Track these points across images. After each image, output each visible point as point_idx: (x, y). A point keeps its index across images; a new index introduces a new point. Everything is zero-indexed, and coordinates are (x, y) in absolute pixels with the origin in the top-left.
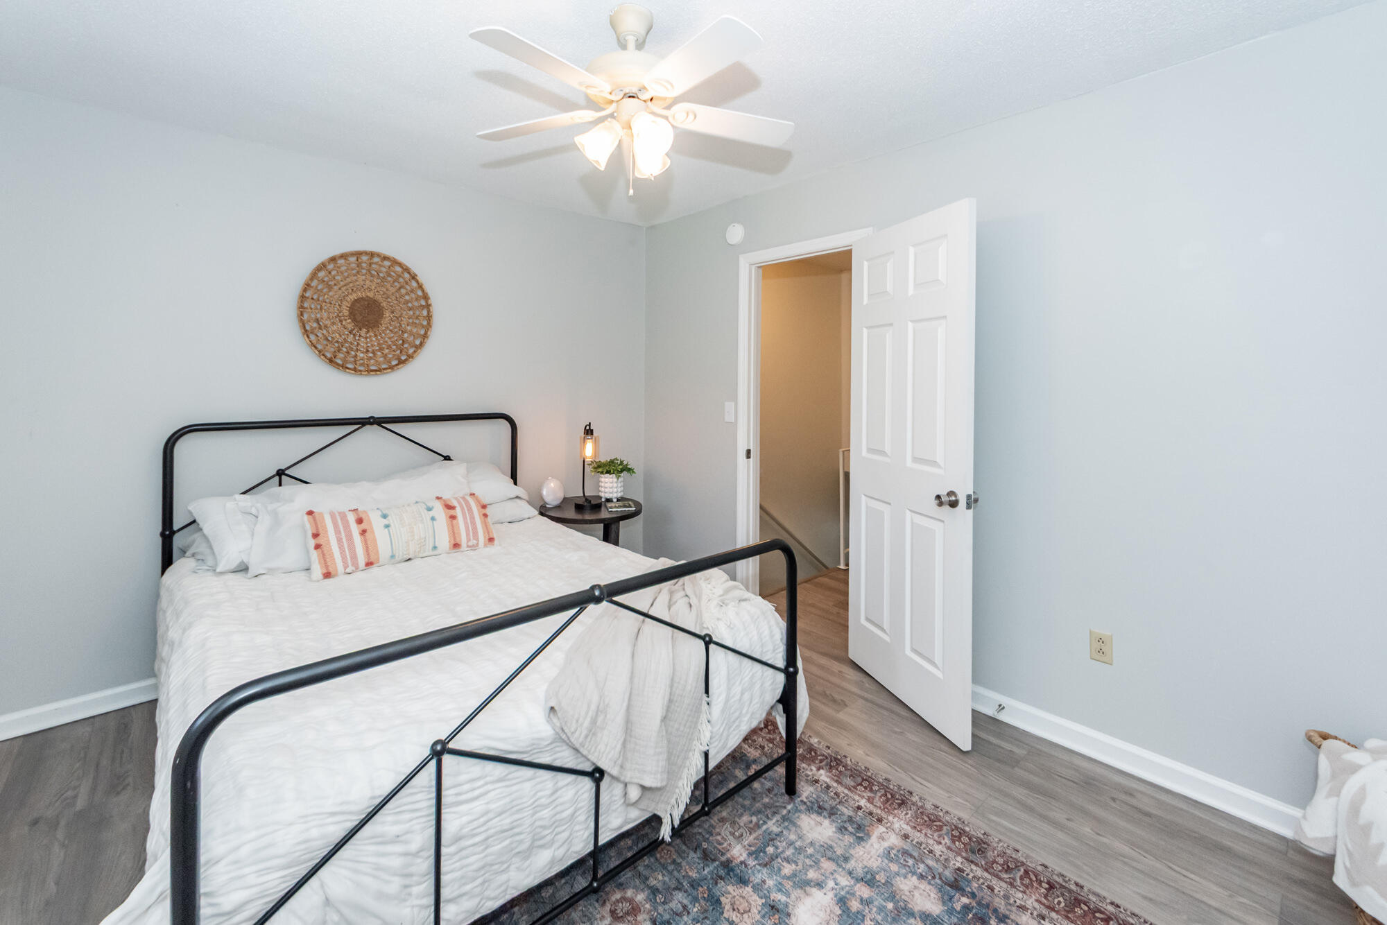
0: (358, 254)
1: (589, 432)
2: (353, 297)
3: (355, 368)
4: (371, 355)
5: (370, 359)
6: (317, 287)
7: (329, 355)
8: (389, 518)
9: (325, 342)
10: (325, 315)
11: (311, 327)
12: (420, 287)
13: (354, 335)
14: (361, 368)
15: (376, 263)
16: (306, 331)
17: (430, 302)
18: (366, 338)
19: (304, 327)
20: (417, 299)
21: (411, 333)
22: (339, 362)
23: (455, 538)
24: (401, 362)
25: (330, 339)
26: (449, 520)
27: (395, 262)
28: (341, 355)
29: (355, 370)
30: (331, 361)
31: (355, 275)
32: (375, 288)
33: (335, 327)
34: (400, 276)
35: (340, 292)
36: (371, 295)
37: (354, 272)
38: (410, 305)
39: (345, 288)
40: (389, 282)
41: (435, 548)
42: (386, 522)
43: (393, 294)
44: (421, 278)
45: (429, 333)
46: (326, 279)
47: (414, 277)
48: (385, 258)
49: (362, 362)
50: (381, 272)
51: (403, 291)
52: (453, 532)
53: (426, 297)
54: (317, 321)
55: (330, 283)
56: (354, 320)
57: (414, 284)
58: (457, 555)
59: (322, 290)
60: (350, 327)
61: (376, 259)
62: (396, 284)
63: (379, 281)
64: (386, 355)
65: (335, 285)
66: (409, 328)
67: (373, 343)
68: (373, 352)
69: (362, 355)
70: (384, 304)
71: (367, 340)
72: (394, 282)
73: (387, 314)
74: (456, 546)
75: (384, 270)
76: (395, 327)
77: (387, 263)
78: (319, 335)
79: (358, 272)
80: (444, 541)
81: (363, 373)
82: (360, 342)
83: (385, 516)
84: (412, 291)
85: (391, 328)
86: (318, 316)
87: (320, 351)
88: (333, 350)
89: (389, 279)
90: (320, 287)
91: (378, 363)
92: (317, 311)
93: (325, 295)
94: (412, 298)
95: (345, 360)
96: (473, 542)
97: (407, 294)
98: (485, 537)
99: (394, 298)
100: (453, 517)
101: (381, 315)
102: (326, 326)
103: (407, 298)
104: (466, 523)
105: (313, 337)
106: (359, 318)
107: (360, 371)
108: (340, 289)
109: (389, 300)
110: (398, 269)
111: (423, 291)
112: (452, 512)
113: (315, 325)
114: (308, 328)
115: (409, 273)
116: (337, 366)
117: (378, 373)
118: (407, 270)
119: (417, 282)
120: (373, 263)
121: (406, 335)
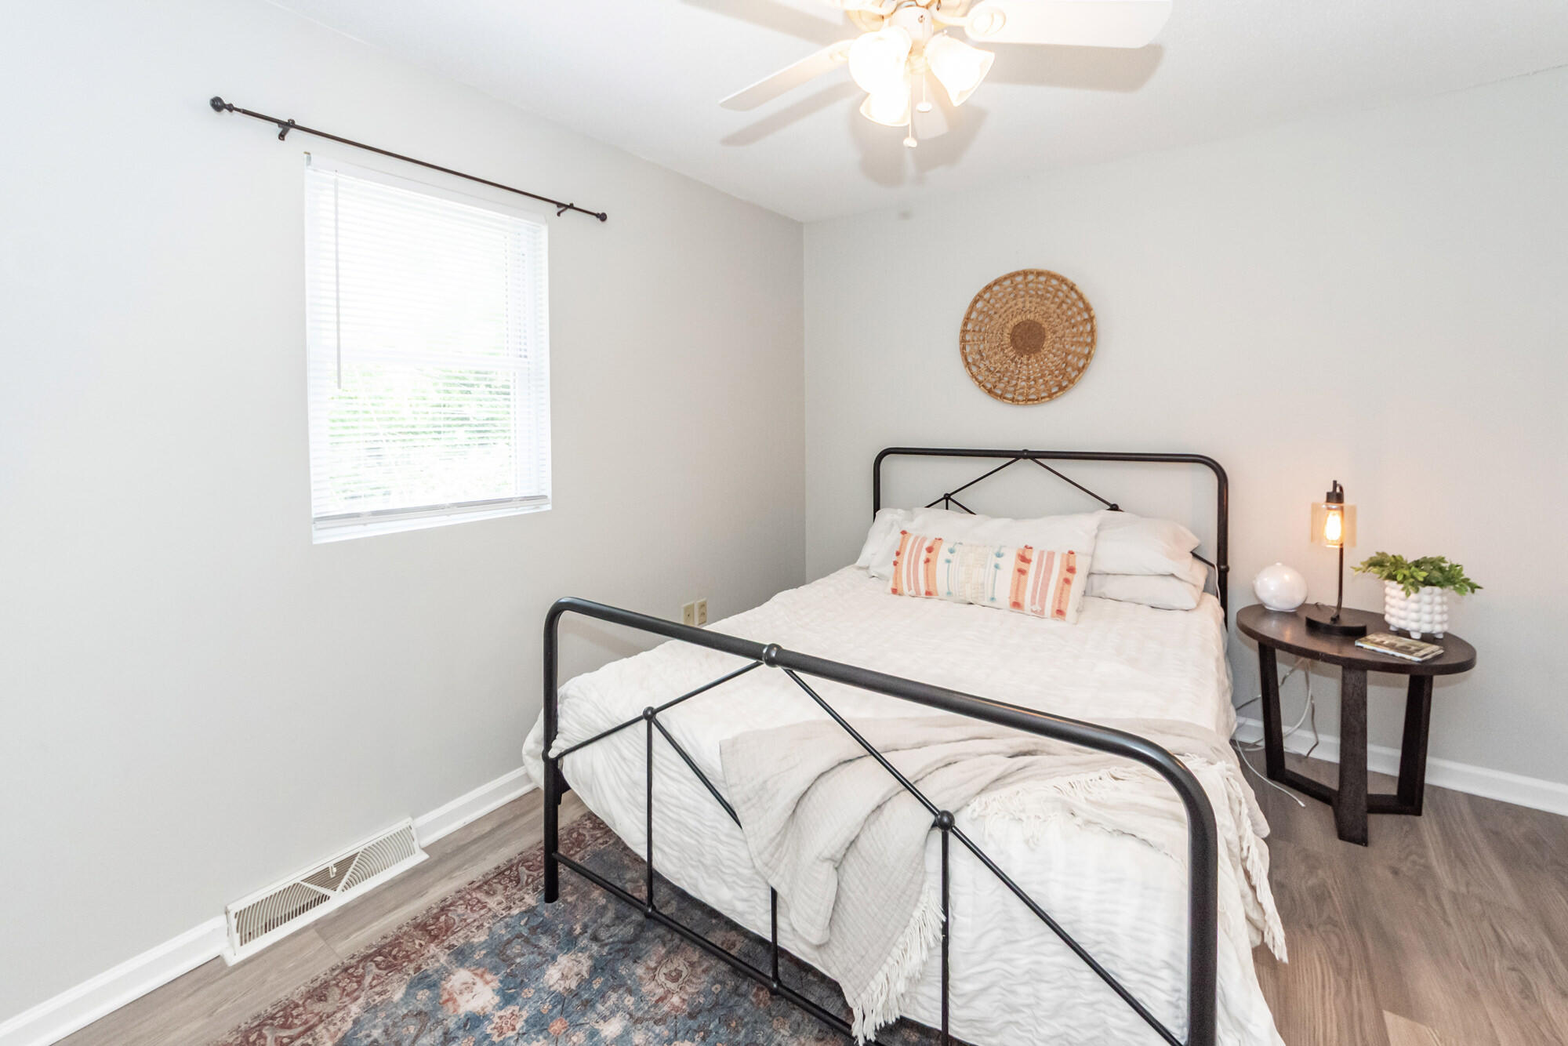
0: (1012, 276)
1: (1336, 496)
2: (1015, 321)
3: (1014, 398)
4: (1033, 383)
5: (1030, 387)
6: (977, 318)
7: (989, 386)
8: (955, 554)
9: (987, 373)
10: (987, 345)
11: (973, 359)
12: (1081, 297)
13: (1016, 363)
14: (1020, 398)
15: (1032, 281)
16: (968, 363)
17: (1092, 313)
18: (1027, 365)
19: (966, 359)
20: (1079, 314)
21: (1075, 354)
22: (999, 392)
23: (1017, 597)
24: (1062, 389)
25: (992, 369)
26: (1017, 573)
27: (1051, 276)
28: (1002, 385)
29: (1013, 400)
30: (990, 391)
31: (1014, 299)
32: (1035, 308)
33: (997, 357)
34: (1058, 290)
35: (1001, 320)
36: (1030, 316)
37: (1012, 296)
38: (1073, 321)
39: (1005, 315)
40: (1049, 298)
41: (993, 599)
42: (949, 556)
43: (1054, 312)
44: (1080, 287)
45: (1093, 352)
46: (985, 309)
47: (1072, 288)
48: (1039, 274)
49: (1021, 391)
50: (1039, 289)
51: (1065, 306)
52: (1018, 588)
53: (1088, 309)
54: (980, 352)
55: (990, 312)
56: (1016, 347)
57: (1074, 295)
58: (1015, 615)
59: (982, 321)
60: (1012, 354)
61: (1031, 277)
62: (1057, 300)
63: (1039, 300)
64: (1047, 381)
65: (995, 313)
66: (1073, 348)
67: (1034, 369)
68: (1035, 380)
69: (1024, 383)
70: (1045, 325)
71: (1031, 366)
72: (1054, 297)
73: (1049, 336)
74: (1016, 605)
75: (1041, 286)
76: (1058, 350)
77: (1042, 279)
78: (982, 366)
79: (1016, 296)
80: (1004, 595)
81: (1020, 403)
82: (1021, 370)
83: (952, 551)
84: (1074, 304)
85: (1054, 351)
86: (982, 347)
87: (980, 383)
88: (994, 380)
89: (1048, 295)
90: (980, 318)
91: (1038, 392)
92: (979, 343)
93: (986, 325)
94: (1074, 313)
95: (1005, 391)
96: (1037, 607)
97: (1069, 308)
98: (1053, 606)
99: (1055, 316)
100: (1022, 572)
101: (1043, 338)
102: (988, 357)
103: (1070, 313)
104: (1036, 583)
105: (974, 369)
106: (1020, 343)
107: (1018, 401)
108: (1000, 317)
109: (1051, 319)
110: (1054, 282)
111: (1084, 302)
112: (1023, 566)
113: (978, 357)
114: (970, 360)
115: (1066, 284)
116: (996, 396)
117: (1036, 402)
118: (1063, 281)
119: (1076, 292)
120: (1029, 282)
121: (1070, 357)
